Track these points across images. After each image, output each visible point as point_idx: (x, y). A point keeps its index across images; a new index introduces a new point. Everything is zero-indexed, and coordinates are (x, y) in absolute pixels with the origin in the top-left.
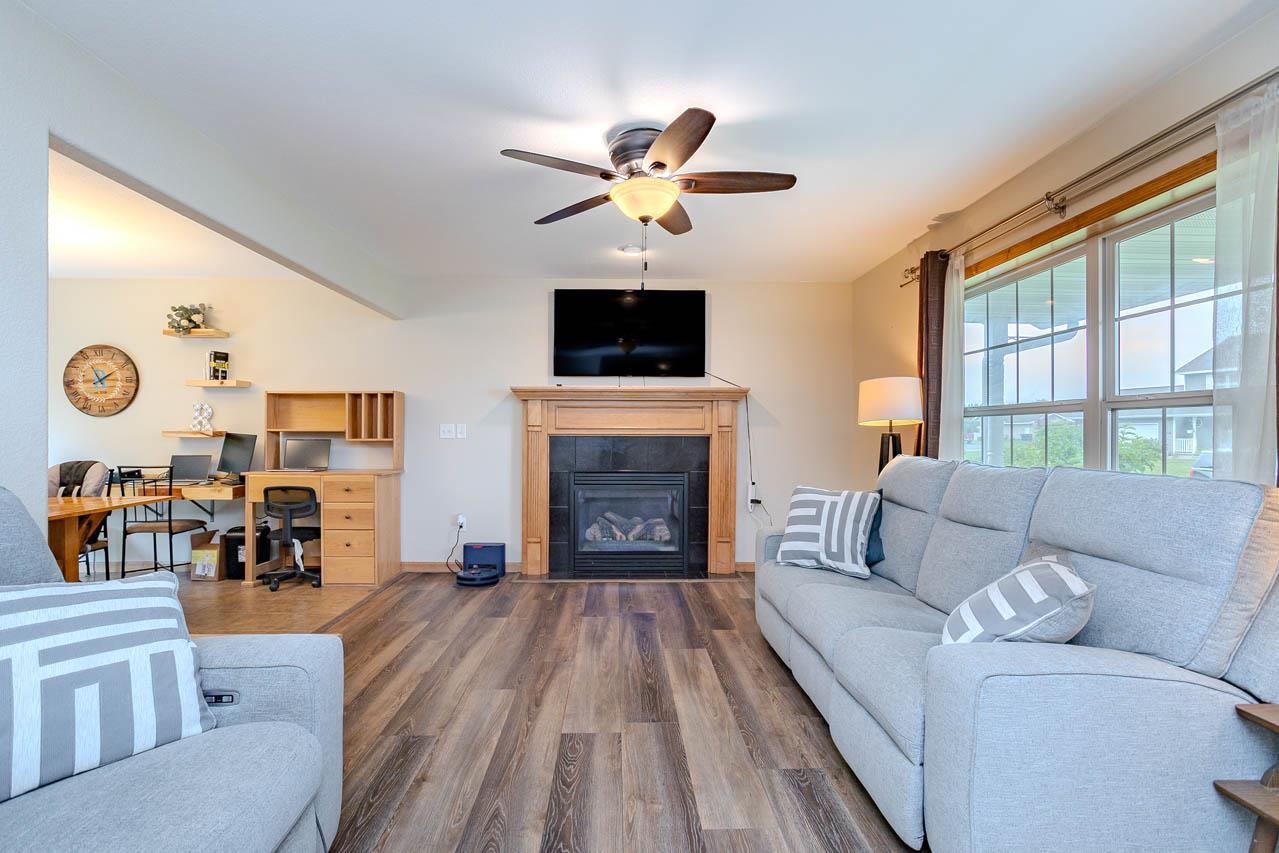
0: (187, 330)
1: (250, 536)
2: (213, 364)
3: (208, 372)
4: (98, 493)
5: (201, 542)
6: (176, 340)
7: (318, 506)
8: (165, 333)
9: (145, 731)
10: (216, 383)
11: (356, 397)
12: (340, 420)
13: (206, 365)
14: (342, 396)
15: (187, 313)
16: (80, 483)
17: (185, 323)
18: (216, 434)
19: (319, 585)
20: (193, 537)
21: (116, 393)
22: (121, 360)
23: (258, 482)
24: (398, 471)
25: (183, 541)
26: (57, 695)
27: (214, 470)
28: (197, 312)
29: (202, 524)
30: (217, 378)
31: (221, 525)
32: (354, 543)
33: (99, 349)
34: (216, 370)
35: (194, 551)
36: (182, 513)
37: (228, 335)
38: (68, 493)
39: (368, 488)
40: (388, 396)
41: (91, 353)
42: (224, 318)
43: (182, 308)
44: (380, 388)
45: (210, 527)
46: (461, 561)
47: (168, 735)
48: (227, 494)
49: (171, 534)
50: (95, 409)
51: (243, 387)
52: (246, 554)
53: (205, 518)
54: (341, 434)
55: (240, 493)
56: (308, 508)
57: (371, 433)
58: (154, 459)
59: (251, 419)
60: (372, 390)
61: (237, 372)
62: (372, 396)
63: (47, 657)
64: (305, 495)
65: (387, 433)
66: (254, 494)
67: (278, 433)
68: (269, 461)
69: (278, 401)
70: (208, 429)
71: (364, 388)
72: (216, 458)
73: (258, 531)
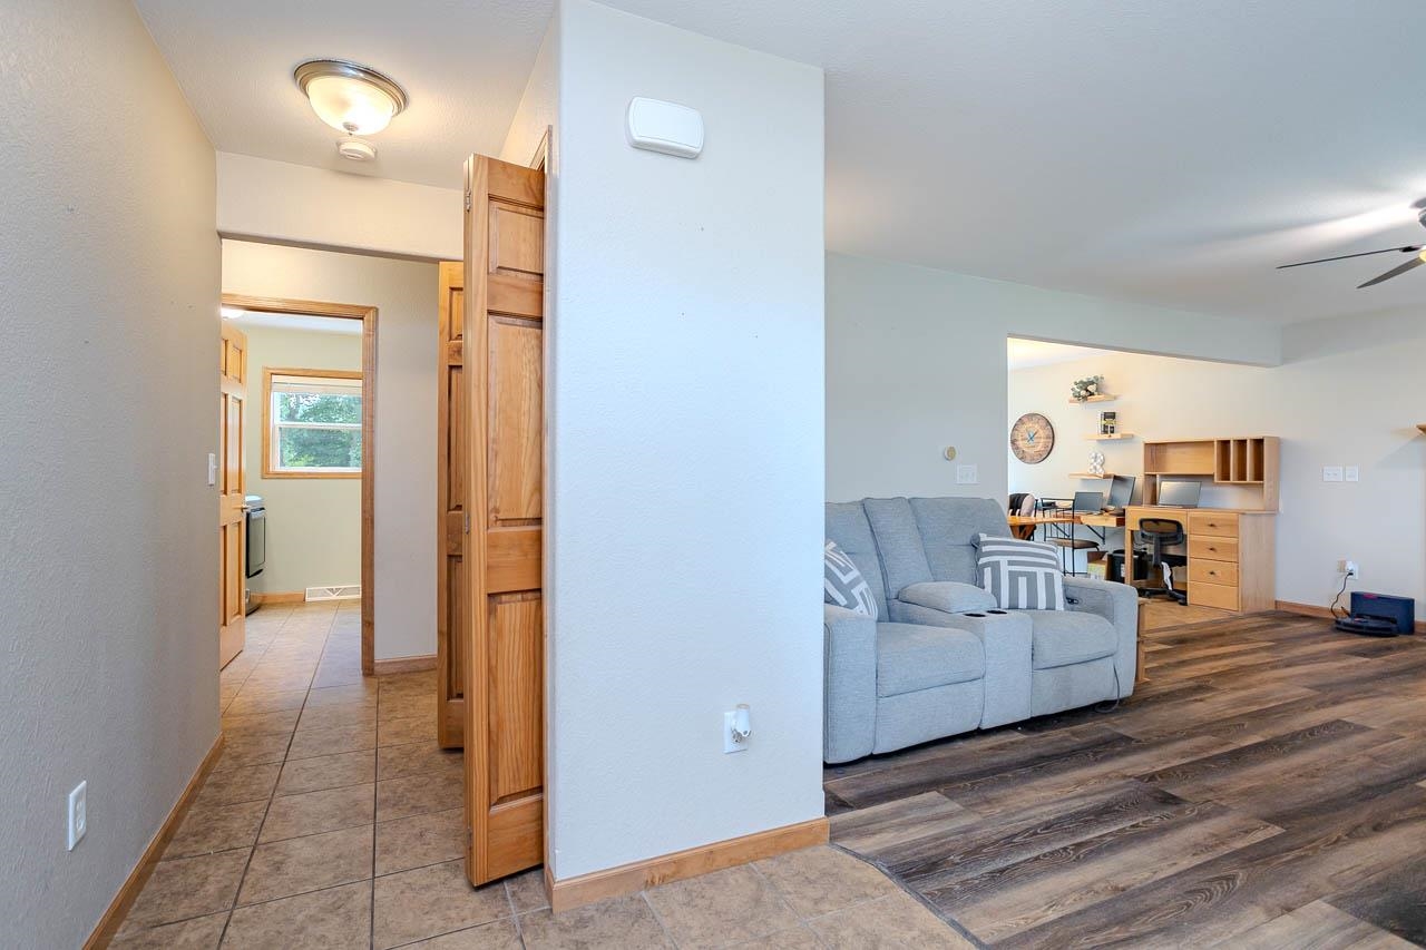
0: (1085, 398)
1: (1128, 556)
2: (1104, 422)
3: (1099, 429)
4: (1029, 514)
5: (1095, 557)
6: (1078, 406)
7: (1185, 537)
8: (1071, 401)
9: (1042, 604)
10: (1106, 437)
11: (1225, 444)
12: (1210, 464)
13: (1099, 423)
14: (1210, 443)
15: (1085, 385)
16: (1020, 508)
17: (1083, 393)
18: (1106, 477)
19: (1185, 604)
20: (1088, 553)
21: (1040, 447)
22: (1043, 423)
23: (1135, 515)
24: (1272, 512)
25: (1082, 555)
26: (1013, 577)
27: (1105, 506)
28: (1092, 383)
29: (1095, 545)
30: (1105, 432)
31: (1109, 547)
32: (1218, 572)
33: (1031, 416)
34: (1105, 427)
35: (1090, 564)
36: (1082, 535)
37: (1115, 398)
38: (1013, 514)
39: (1233, 526)
40: (1259, 443)
41: (1025, 420)
42: (1112, 384)
43: (1081, 382)
44: (1249, 434)
45: (1102, 548)
46: (1349, 609)
47: (1051, 607)
48: (1112, 522)
49: (1074, 548)
50: (1029, 458)
51: (1127, 439)
52: (1126, 570)
53: (1099, 541)
54: (1212, 476)
55: (1121, 522)
56: (1175, 537)
57: (1242, 476)
58: (1064, 493)
59: (1132, 464)
60: (1241, 437)
61: (1124, 426)
62: (1242, 443)
63: (1011, 563)
64: (1174, 527)
65: (1259, 475)
66: (1132, 524)
67: (1155, 476)
68: (1147, 497)
69: (1155, 451)
70: (1101, 472)
71: (1232, 435)
72: (1107, 494)
73: (1135, 553)
